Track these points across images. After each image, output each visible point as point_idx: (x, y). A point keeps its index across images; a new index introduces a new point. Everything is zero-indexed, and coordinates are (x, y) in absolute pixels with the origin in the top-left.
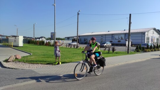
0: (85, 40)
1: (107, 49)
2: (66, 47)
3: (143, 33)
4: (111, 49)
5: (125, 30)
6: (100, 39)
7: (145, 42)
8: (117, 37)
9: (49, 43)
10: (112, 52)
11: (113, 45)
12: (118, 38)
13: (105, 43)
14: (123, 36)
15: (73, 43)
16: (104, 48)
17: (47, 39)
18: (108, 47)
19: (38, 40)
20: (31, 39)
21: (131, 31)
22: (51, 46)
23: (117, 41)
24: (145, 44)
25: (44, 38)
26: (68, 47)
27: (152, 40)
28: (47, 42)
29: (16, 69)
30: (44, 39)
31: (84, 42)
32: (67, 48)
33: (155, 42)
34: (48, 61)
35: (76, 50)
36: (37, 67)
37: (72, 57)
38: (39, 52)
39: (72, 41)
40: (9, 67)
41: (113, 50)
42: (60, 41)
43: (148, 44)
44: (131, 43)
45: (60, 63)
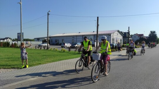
0: (56, 41)
2: (35, 48)
3: (109, 35)
5: (94, 32)
6: (71, 40)
7: (111, 43)
9: (15, 44)
13: (76, 44)
14: (92, 37)
15: (43, 44)
16: (75, 49)
17: (13, 40)
21: (99, 33)
22: (17, 47)
25: (10, 38)
26: (37, 48)
27: (116, 41)
28: (12, 43)
30: (10, 41)
31: (56, 43)
32: (36, 50)
34: (12, 65)
35: (46, 51)
37: (42, 59)
38: (2, 55)
39: (43, 42)
42: (29, 42)
43: (113, 44)
44: (99, 43)
45: (27, 66)
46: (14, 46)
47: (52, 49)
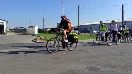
0: (85, 29)
15: (75, 32)
31: (85, 31)
47: (83, 34)
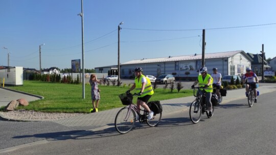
0: (130, 72)
1: (169, 86)
3: (225, 60)
4: (175, 87)
5: (195, 55)
6: (156, 70)
7: (228, 74)
8: (183, 66)
9: (69, 78)
10: (177, 91)
11: (177, 79)
12: (185, 68)
13: (164, 77)
14: (193, 65)
15: (110, 78)
16: (165, 85)
17: (63, 72)
18: (170, 83)
19: (45, 73)
20: (32, 71)
21: (206, 57)
22: (72, 83)
23: (183, 73)
24: (228, 78)
25: (57, 69)
26: (103, 84)
27: (239, 71)
28: (65, 77)
29: (25, 121)
30: (57, 72)
32: (102, 87)
33: (244, 74)
34: (75, 108)
35: (117, 89)
36: (58, 118)
37: (114, 100)
38: (54, 94)
39: (109, 75)
40: (12, 118)
41: (179, 87)
43: (232, 77)
45: (97, 110)
46: (68, 81)
47: (127, 85)
